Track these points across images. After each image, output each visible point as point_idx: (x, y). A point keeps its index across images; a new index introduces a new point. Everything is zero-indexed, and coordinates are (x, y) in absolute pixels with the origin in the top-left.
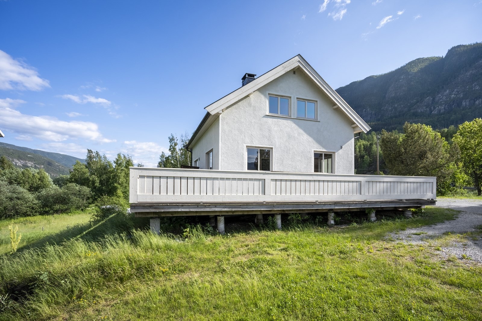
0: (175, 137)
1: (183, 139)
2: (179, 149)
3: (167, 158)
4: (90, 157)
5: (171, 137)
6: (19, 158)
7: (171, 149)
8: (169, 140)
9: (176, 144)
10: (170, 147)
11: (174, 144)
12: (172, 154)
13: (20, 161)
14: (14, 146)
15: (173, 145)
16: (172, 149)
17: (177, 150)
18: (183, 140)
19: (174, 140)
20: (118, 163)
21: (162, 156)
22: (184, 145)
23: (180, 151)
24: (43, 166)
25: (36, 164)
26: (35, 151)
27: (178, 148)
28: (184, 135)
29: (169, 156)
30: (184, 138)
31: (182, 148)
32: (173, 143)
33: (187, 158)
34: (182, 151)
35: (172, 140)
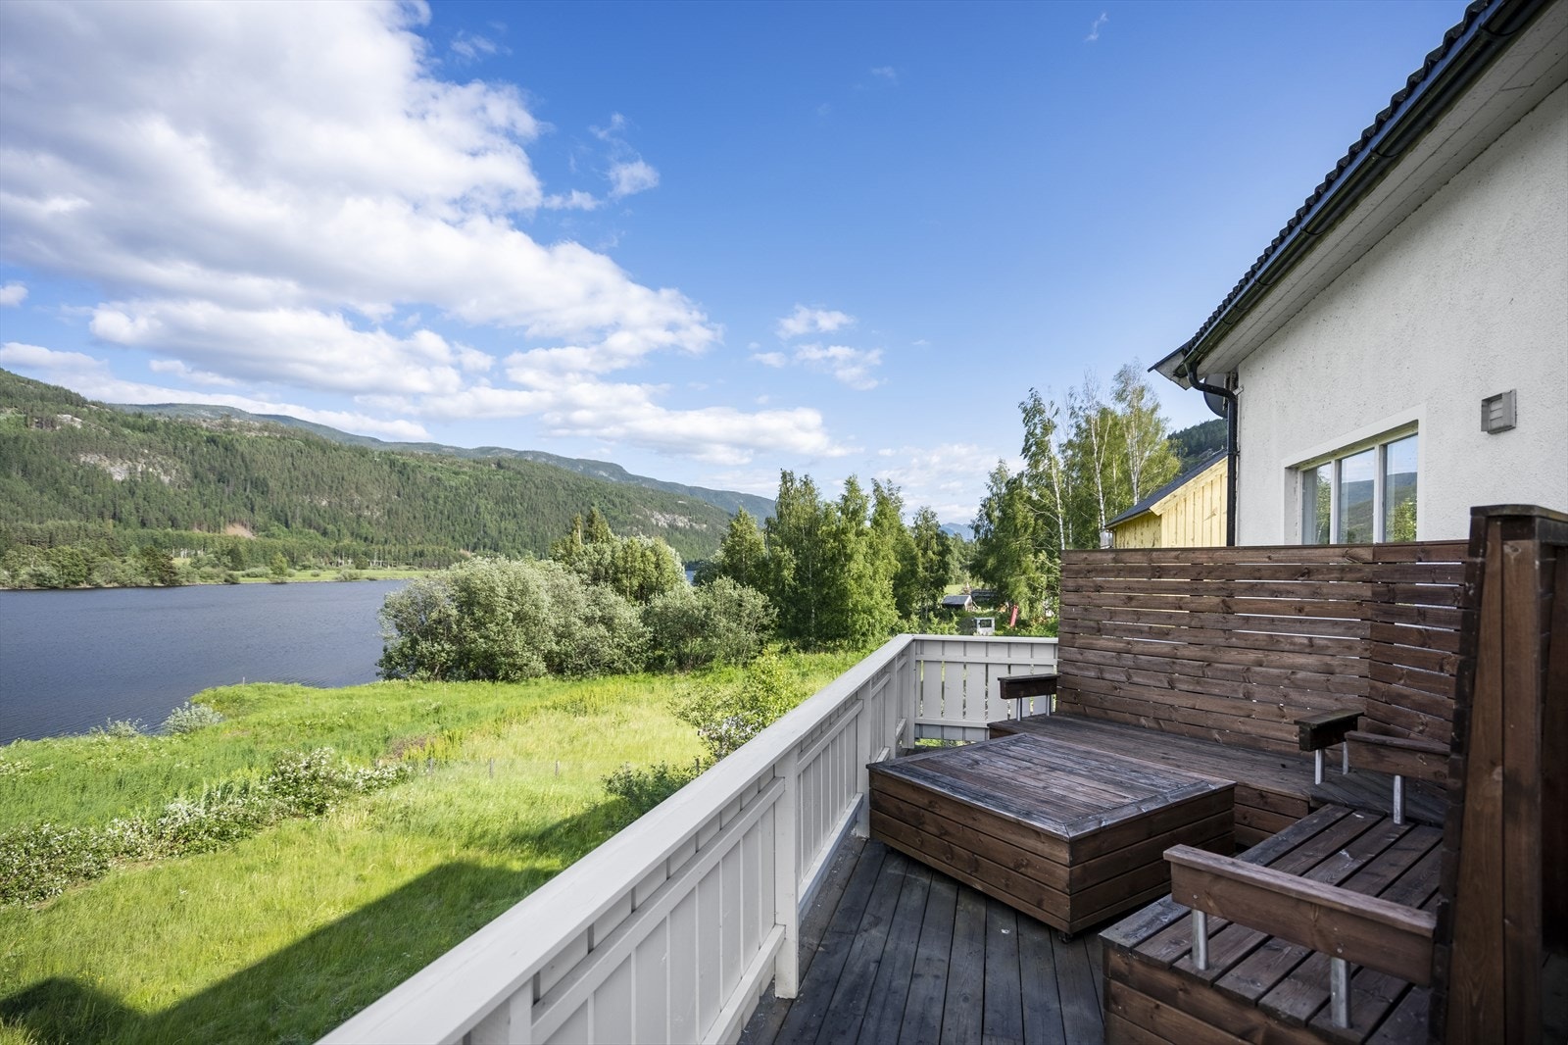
0: (1046, 402)
1: (1077, 406)
2: (1060, 446)
3: (1013, 485)
4: (785, 494)
5: (1030, 404)
6: (663, 509)
7: (1031, 446)
8: (1024, 415)
9: (1048, 428)
10: (1027, 440)
11: (1039, 426)
12: (1034, 464)
13: (664, 517)
14: (653, 481)
15: (1038, 431)
16: (1034, 449)
17: (1054, 450)
18: (1077, 410)
19: (1041, 412)
20: (851, 509)
21: (996, 477)
22: (1078, 427)
23: (1063, 451)
24: (705, 526)
25: (693, 520)
26: (693, 490)
27: (1055, 440)
28: (1079, 389)
29: (1021, 475)
30: (1079, 400)
31: (1070, 441)
32: (1035, 424)
33: (1090, 479)
34: (1070, 452)
35: (1032, 412)
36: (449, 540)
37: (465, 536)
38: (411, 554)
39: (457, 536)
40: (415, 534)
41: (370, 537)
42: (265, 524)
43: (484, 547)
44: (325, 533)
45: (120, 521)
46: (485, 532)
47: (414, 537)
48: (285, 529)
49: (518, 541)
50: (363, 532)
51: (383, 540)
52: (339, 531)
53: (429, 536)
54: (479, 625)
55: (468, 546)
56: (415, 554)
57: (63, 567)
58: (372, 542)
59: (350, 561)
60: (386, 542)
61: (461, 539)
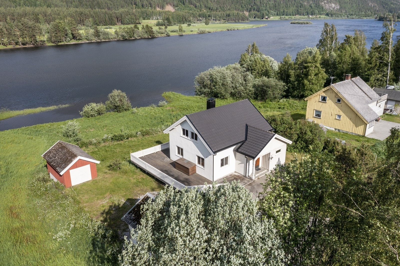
36: (240, 7)
37: (246, 5)
38: (225, 15)
39: (243, 5)
40: (227, 5)
41: (211, 8)
42: (177, 4)
43: (254, 10)
44: (196, 7)
45: (136, 5)
46: (255, 3)
47: (227, 7)
48: (183, 6)
49: (268, 6)
50: (209, 6)
51: (216, 8)
52: (201, 5)
53: (233, 6)
54: (214, 86)
55: (247, 9)
56: (227, 15)
57: (128, 33)
58: (212, 10)
59: (204, 19)
60: (217, 9)
61: (245, 7)
